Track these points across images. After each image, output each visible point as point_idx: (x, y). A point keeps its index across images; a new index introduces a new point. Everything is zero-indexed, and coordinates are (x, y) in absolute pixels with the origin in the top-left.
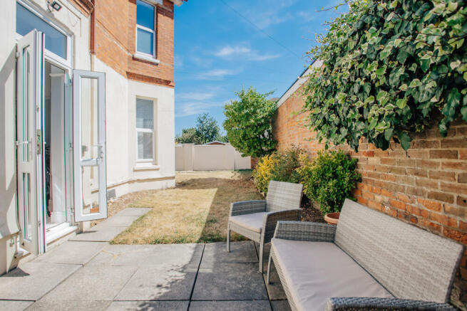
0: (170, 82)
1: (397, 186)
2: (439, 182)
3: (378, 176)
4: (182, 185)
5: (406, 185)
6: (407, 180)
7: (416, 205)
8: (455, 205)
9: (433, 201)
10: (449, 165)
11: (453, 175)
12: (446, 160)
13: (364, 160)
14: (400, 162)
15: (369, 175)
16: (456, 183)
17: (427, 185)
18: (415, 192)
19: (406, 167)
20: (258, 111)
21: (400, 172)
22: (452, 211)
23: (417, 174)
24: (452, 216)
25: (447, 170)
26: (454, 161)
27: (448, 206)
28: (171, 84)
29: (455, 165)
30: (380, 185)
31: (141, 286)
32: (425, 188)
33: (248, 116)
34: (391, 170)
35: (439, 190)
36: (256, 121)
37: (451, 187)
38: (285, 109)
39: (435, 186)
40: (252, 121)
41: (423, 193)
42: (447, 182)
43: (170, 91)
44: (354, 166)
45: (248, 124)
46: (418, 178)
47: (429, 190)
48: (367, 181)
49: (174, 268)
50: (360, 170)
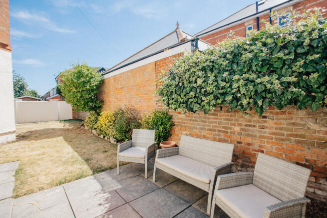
0: (7, 45)
1: (194, 127)
2: (211, 125)
3: (184, 123)
4: (22, 137)
5: (198, 126)
6: (198, 124)
7: (202, 134)
8: (217, 133)
9: (209, 132)
10: (215, 118)
11: (216, 122)
12: (214, 117)
13: (176, 116)
14: (195, 117)
15: (179, 122)
16: (217, 125)
17: (207, 126)
18: (202, 129)
19: (198, 119)
20: (92, 80)
21: (195, 121)
22: (216, 135)
23: (203, 122)
24: (216, 136)
25: (214, 120)
26: (217, 117)
27: (215, 133)
28: (8, 48)
29: (217, 119)
30: (185, 127)
31: (88, 210)
32: (206, 127)
33: (84, 83)
34: (191, 120)
35: (211, 128)
36: (90, 87)
37: (215, 126)
38: (112, 81)
39: (210, 126)
40: (88, 87)
41: (205, 129)
42: (214, 125)
43: (8, 54)
44: (170, 118)
45: (84, 89)
46: (203, 123)
47: (207, 128)
48: (178, 125)
49: (97, 193)
50: (173, 120)
